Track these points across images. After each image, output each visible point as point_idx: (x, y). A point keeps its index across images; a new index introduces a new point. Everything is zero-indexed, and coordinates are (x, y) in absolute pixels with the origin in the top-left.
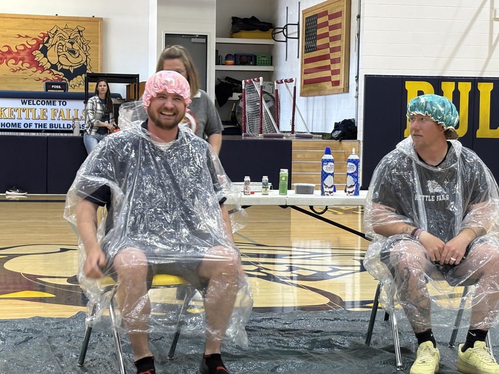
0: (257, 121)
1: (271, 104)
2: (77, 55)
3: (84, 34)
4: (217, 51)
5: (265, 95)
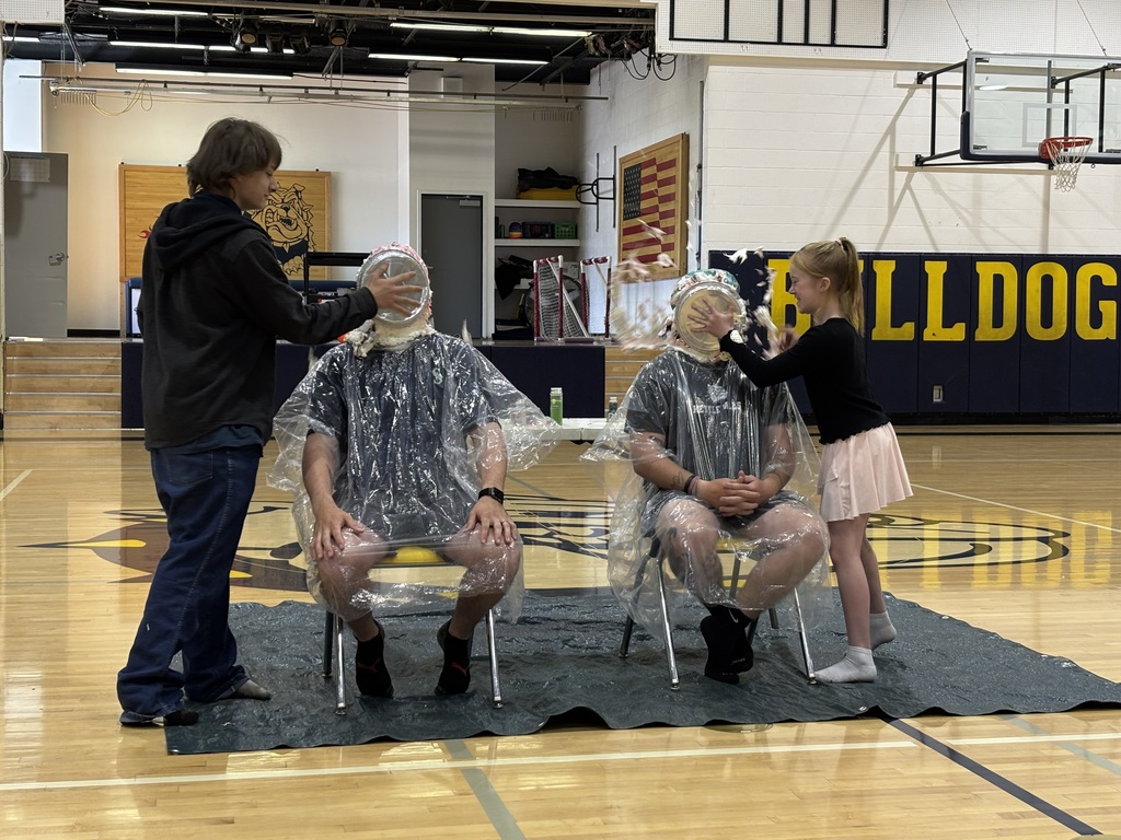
0: (555, 319)
1: (576, 294)
2: (294, 226)
3: (304, 196)
4: (497, 219)
5: (567, 281)
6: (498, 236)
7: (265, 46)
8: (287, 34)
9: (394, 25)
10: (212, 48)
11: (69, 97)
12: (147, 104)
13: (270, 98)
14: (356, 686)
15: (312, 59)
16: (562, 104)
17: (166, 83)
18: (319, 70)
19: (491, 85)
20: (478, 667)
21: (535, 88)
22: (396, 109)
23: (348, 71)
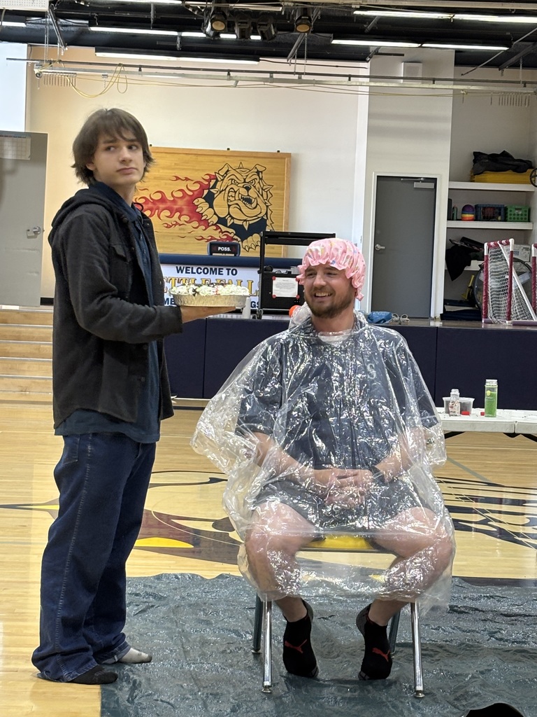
0: (504, 301)
1: (526, 277)
2: (254, 205)
3: (264, 176)
4: (450, 201)
5: (518, 264)
6: (451, 217)
7: (233, 32)
8: (256, 22)
9: (357, 12)
10: (185, 34)
11: (52, 80)
12: (122, 87)
13: (237, 82)
14: (283, 665)
15: (278, 44)
16: (520, 89)
17: (140, 67)
18: (284, 55)
19: (450, 70)
20: (403, 655)
21: (493, 73)
22: (357, 93)
23: (311, 56)
